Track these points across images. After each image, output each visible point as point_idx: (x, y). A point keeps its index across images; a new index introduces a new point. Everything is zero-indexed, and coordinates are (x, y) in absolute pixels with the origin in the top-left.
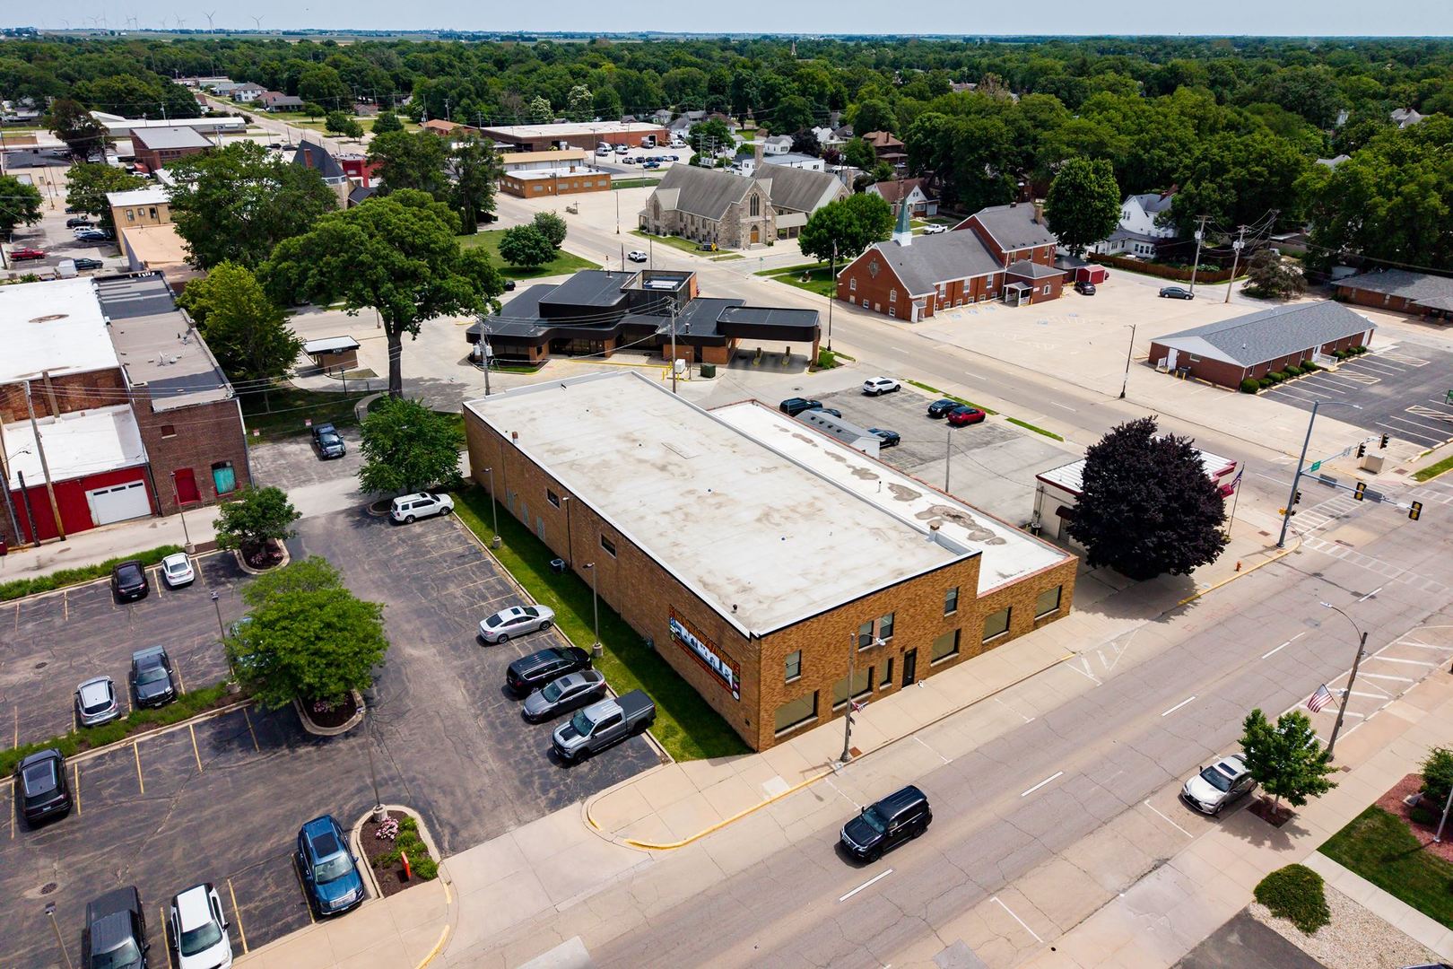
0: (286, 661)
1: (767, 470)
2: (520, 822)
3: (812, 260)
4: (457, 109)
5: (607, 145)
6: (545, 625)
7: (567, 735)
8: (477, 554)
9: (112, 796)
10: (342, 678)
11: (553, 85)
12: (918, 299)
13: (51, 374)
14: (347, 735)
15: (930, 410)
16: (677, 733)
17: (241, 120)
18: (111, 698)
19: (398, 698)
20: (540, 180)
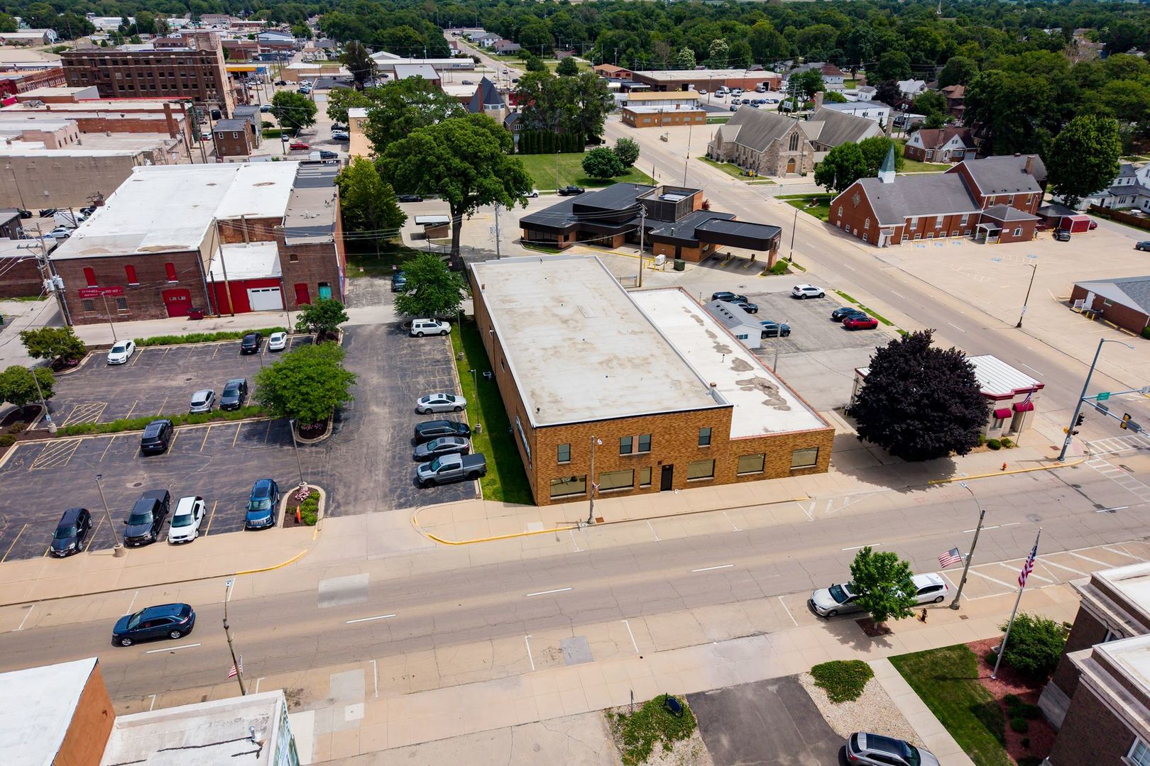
0: (279, 392)
1: (634, 333)
2: (376, 510)
3: (822, 190)
4: (624, 56)
5: (726, 88)
6: (458, 409)
7: (423, 469)
8: (448, 361)
9: (187, 449)
10: (311, 409)
11: (703, 38)
12: (887, 229)
13: (246, 217)
14: (313, 445)
15: (833, 315)
16: (495, 484)
17: (471, 61)
18: (207, 400)
19: (352, 432)
20: (649, 114)
